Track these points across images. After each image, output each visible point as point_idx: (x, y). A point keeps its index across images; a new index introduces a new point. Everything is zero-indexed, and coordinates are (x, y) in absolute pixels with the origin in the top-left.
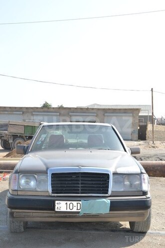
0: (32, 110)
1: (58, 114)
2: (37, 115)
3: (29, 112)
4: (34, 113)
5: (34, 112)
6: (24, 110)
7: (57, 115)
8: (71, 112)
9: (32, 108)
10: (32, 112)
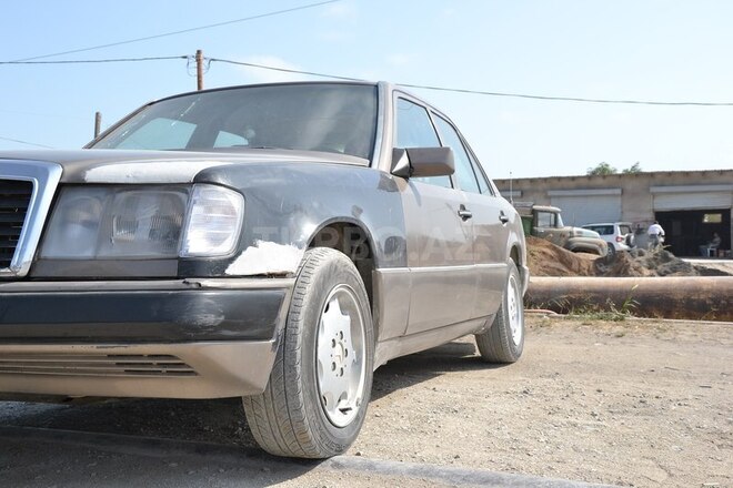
0: (544, 185)
1: (618, 191)
2: (559, 197)
3: (537, 191)
4: (550, 193)
5: (552, 189)
6: (526, 186)
7: (614, 195)
8: (656, 186)
9: (545, 180)
10: (545, 191)
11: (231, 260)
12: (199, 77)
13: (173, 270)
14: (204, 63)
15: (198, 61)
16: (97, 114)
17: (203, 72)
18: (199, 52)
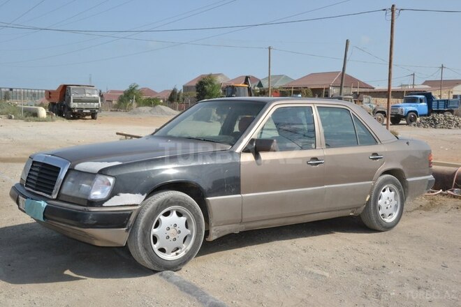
11: (106, 200)
12: (392, 21)
13: (85, 203)
14: (396, 12)
15: (393, 11)
16: (347, 40)
17: (395, 17)
18: (393, 6)
